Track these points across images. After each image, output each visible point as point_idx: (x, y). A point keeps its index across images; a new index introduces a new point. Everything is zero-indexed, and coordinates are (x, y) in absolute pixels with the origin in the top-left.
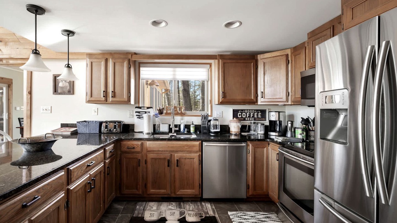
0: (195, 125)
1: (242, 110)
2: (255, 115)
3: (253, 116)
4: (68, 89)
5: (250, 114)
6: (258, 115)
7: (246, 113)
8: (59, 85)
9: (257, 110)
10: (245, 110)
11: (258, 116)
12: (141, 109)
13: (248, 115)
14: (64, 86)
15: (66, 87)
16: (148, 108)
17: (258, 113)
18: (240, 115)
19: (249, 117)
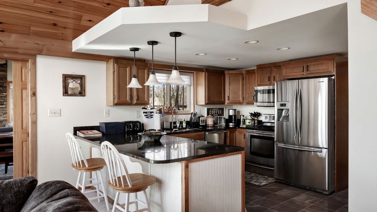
0: (186, 121)
1: (212, 109)
2: (219, 112)
3: (218, 113)
4: (79, 90)
5: (216, 112)
6: (220, 111)
7: (214, 111)
8: (69, 85)
9: (219, 109)
10: (213, 108)
11: (220, 113)
12: (147, 109)
13: (215, 112)
14: (74, 87)
15: (77, 88)
16: (152, 109)
17: (220, 110)
18: (211, 112)
19: (216, 113)
